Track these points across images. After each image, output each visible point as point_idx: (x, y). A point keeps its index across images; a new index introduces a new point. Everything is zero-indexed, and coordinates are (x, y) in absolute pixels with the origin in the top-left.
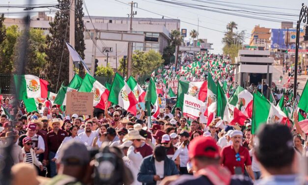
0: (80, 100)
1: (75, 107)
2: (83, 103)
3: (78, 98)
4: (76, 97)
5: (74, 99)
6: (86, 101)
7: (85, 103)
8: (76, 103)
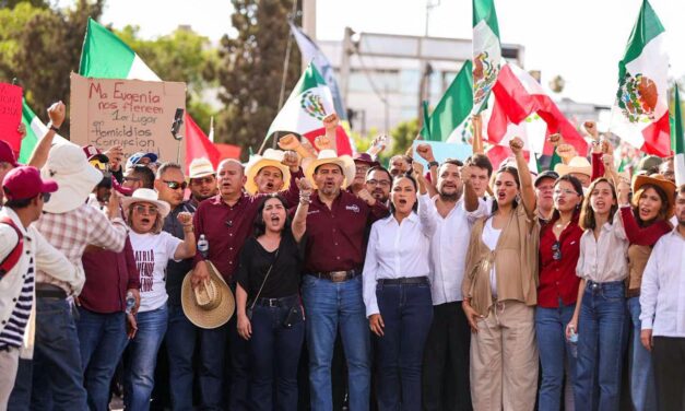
0: (128, 113)
1: (108, 138)
2: (140, 127)
3: (120, 103)
4: (110, 100)
5: (102, 106)
6: (153, 115)
7: (149, 126)
8: (109, 125)
